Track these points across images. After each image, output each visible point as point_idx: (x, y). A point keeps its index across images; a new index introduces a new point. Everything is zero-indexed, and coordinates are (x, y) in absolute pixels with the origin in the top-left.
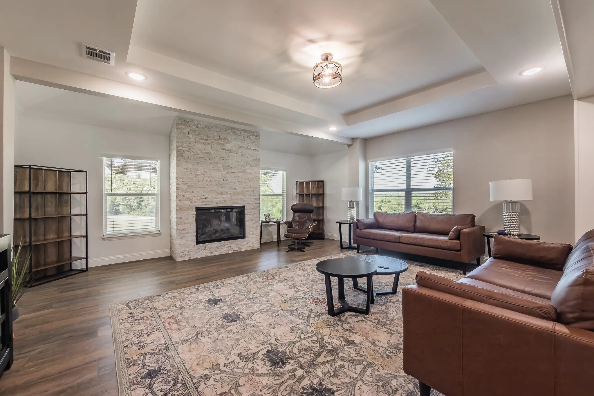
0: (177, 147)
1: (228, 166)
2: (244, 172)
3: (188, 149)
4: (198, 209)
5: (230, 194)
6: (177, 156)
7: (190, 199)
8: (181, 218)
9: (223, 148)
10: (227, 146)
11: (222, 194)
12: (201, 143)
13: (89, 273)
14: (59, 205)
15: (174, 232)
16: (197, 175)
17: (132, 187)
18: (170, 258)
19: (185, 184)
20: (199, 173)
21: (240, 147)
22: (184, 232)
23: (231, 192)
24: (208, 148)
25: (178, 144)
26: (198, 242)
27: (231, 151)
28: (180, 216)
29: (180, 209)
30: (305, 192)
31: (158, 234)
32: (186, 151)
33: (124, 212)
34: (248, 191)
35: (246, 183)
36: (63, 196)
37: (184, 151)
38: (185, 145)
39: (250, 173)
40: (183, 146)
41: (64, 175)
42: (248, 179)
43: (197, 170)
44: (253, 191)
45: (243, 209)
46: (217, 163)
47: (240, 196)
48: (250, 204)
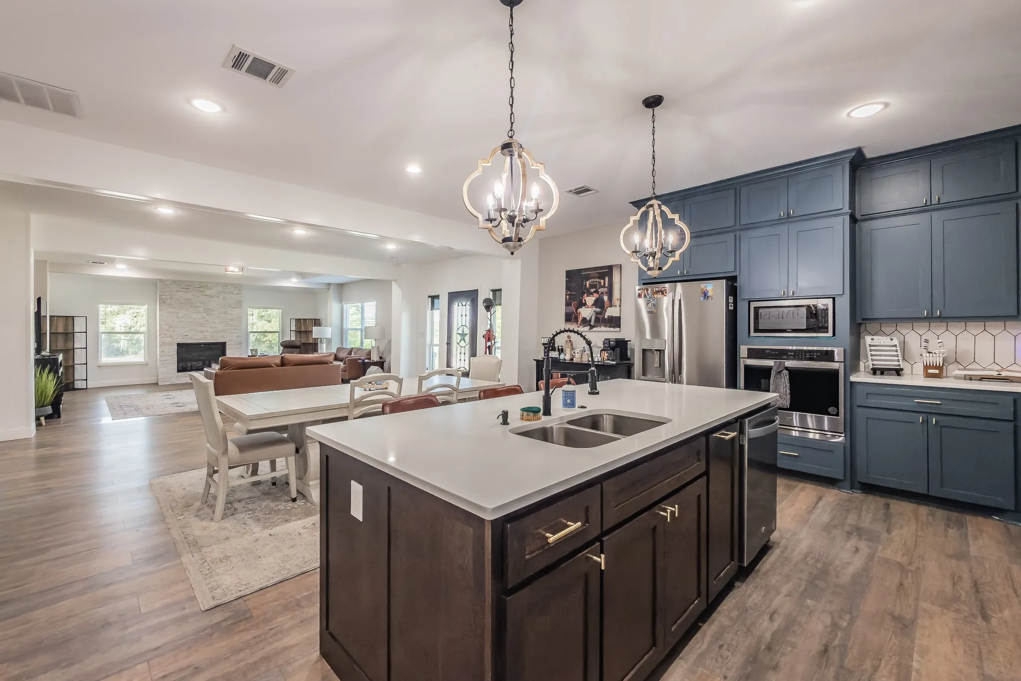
0: (160, 296)
1: (209, 309)
2: (225, 313)
3: (169, 297)
4: (179, 345)
5: (210, 332)
6: (160, 303)
7: (171, 337)
8: (163, 352)
9: (204, 294)
10: (208, 292)
11: (202, 332)
12: (181, 291)
13: (89, 391)
14: (66, 341)
15: (158, 365)
16: (178, 317)
17: (142, 310)
18: (157, 384)
19: (166, 325)
20: (180, 315)
21: (222, 292)
22: (165, 362)
23: (210, 330)
24: (189, 296)
25: (161, 293)
26: (179, 371)
27: (211, 297)
28: (163, 350)
29: (162, 344)
30: (303, 330)
31: (146, 364)
32: (169, 298)
33: (127, 352)
34: (230, 329)
35: (227, 322)
36: (69, 335)
37: (167, 299)
38: (167, 294)
39: (232, 314)
40: (165, 295)
41: (69, 320)
42: (230, 319)
43: (178, 313)
44: (234, 329)
45: (223, 345)
46: (198, 307)
47: (221, 334)
48: (232, 340)
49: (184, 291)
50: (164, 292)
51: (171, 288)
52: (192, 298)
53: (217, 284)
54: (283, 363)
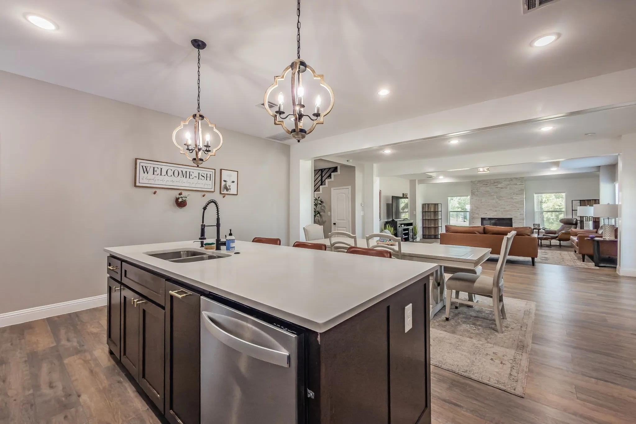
0: (471, 190)
1: (500, 196)
2: (512, 198)
3: (477, 191)
4: (483, 219)
6: (471, 195)
7: (477, 214)
9: (497, 187)
10: (499, 186)
11: (496, 211)
12: (483, 186)
19: (475, 207)
20: (482, 201)
21: (509, 185)
23: (502, 210)
24: (488, 189)
27: (502, 188)
29: (473, 218)
34: (515, 209)
35: (513, 204)
36: (436, 213)
37: (475, 192)
38: (475, 189)
39: (516, 199)
40: (474, 190)
41: (436, 205)
42: (515, 202)
43: (481, 200)
44: (518, 209)
45: (511, 219)
46: (493, 195)
47: (508, 213)
48: (517, 217)
49: (485, 187)
50: (473, 188)
51: (477, 185)
52: (490, 190)
53: (505, 180)
54: (485, 232)
